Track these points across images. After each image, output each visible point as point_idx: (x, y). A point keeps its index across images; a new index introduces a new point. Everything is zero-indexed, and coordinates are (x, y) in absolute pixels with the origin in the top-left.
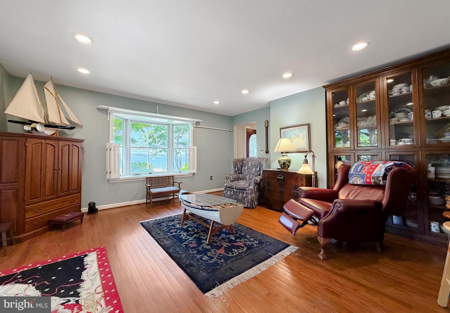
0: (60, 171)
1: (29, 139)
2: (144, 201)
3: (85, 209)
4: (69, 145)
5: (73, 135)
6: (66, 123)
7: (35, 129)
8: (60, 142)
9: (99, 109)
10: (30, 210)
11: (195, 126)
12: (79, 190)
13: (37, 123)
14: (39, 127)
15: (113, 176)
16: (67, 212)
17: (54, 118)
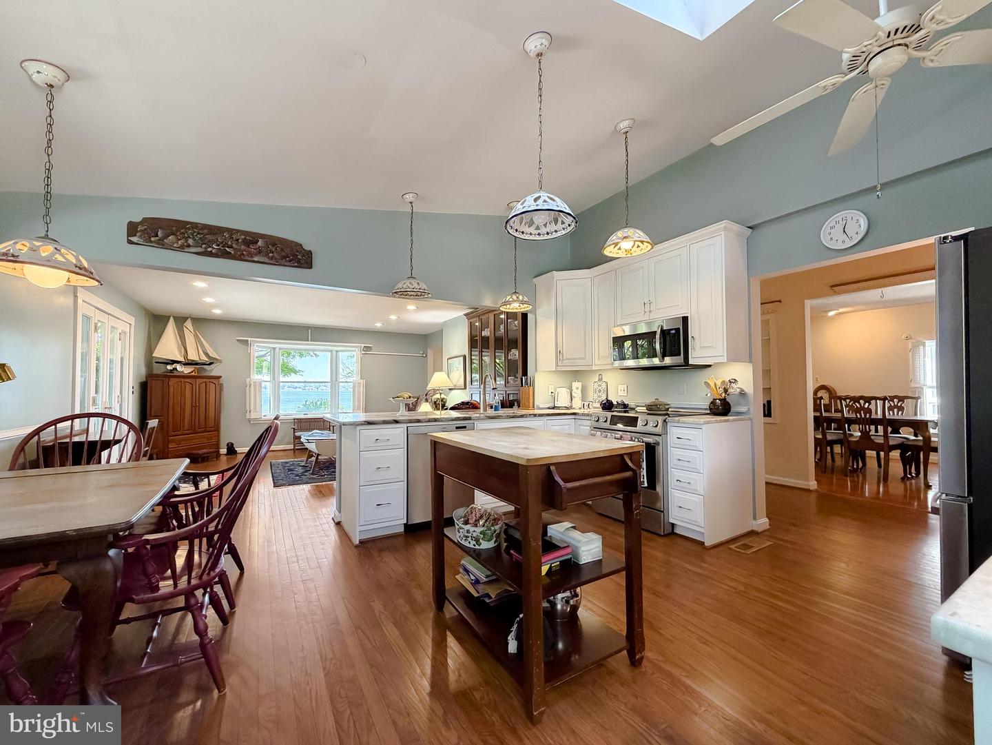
0: (197, 408)
1: (171, 379)
2: (291, 447)
3: (223, 451)
4: (205, 382)
5: (211, 370)
6: (205, 358)
7: (175, 369)
8: (197, 380)
9: (238, 340)
10: (173, 441)
11: (363, 352)
12: (217, 428)
13: (178, 362)
14: (179, 367)
15: (254, 415)
16: (203, 448)
17: (193, 356)
